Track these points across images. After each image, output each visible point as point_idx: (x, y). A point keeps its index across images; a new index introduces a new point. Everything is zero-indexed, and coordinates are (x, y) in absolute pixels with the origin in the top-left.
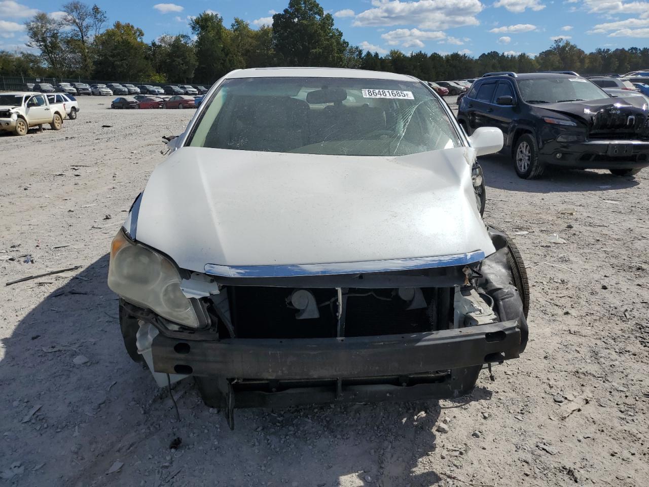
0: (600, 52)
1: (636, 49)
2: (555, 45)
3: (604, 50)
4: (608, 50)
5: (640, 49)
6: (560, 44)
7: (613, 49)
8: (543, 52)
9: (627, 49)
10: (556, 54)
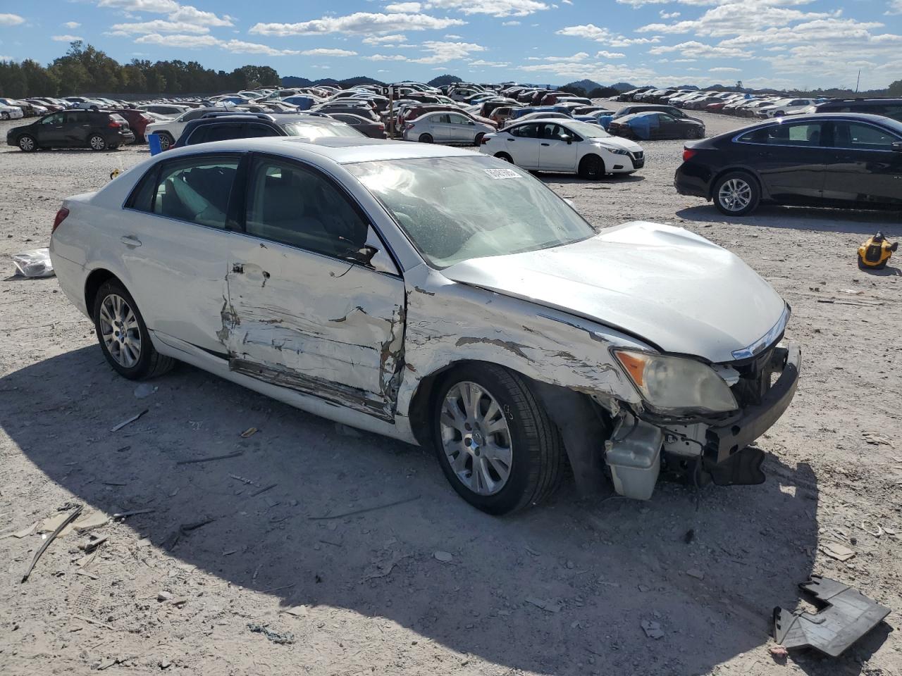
0: (137, 64)
1: (179, 62)
2: (72, 50)
3: (143, 61)
4: (148, 62)
5: (184, 63)
6: (79, 48)
7: (154, 62)
8: (58, 59)
9: (169, 62)
10: (78, 63)
